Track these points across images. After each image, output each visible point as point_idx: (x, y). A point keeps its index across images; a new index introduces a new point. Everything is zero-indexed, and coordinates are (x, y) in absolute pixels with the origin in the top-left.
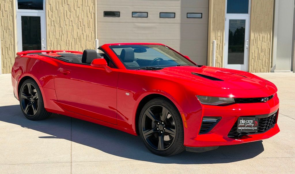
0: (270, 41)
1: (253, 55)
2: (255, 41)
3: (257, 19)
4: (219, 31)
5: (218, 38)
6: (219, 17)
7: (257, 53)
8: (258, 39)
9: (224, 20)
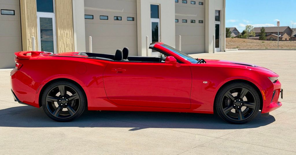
0: (72, 37)
1: (61, 50)
2: (61, 37)
3: (61, 17)
4: (33, 28)
5: (33, 35)
6: (31, 14)
7: (64, 48)
8: (64, 36)
9: (36, 18)
